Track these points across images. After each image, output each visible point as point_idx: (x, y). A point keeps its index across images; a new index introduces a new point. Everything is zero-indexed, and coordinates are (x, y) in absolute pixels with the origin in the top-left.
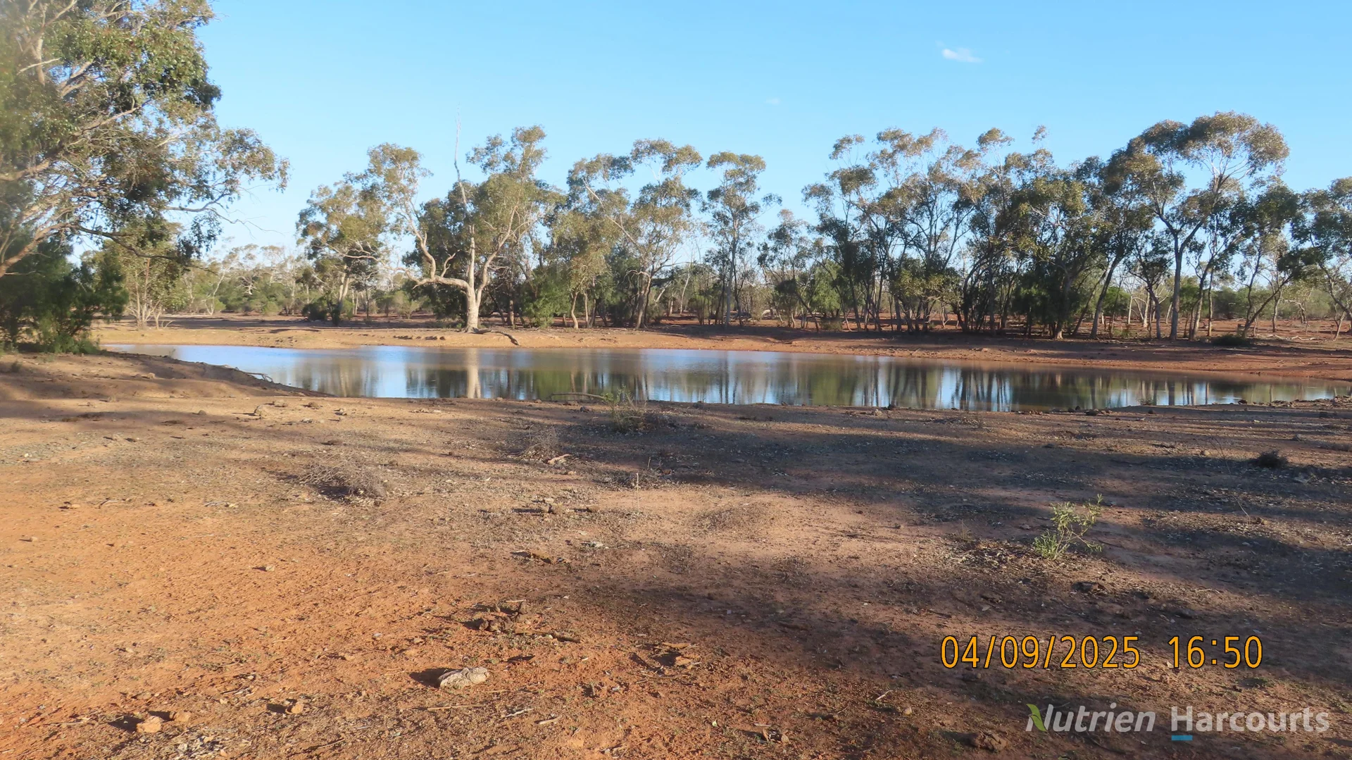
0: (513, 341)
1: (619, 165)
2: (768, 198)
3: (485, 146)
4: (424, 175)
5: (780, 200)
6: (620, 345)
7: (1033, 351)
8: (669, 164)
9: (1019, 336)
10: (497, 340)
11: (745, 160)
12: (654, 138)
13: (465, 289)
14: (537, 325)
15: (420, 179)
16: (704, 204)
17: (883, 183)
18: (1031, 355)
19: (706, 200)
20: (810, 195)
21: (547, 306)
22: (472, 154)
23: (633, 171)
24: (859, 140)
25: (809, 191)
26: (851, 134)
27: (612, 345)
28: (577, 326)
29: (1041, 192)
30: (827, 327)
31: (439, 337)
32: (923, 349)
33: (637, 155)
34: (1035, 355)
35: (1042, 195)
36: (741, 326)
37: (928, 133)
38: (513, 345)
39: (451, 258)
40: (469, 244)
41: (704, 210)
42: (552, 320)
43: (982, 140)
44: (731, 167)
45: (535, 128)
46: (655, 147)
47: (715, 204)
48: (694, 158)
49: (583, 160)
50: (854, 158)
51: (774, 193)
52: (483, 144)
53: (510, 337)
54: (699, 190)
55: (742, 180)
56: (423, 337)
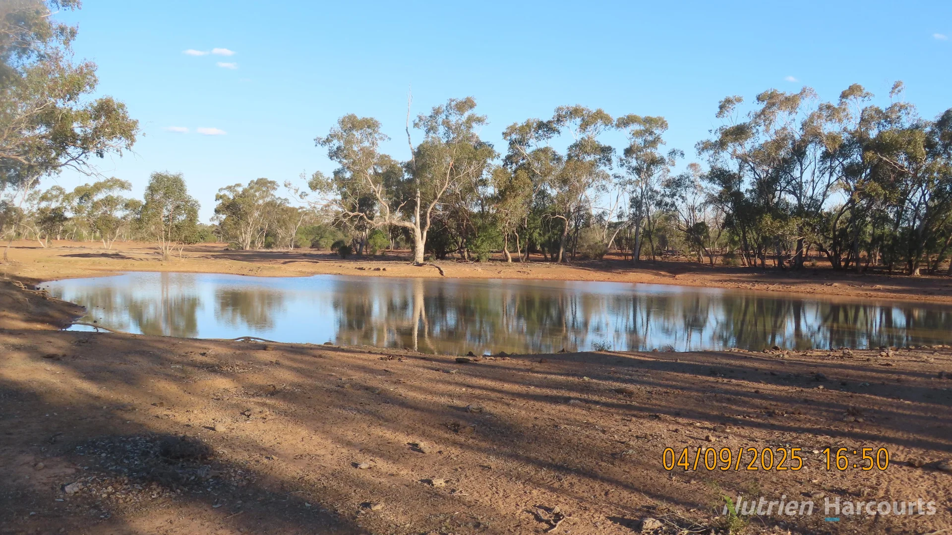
0: (441, 272)
1: (546, 128)
2: (673, 153)
3: (430, 114)
4: (381, 139)
5: (682, 154)
6: (531, 276)
7: (878, 286)
8: (584, 126)
9: (884, 273)
10: (430, 272)
11: (648, 121)
12: (572, 105)
13: (413, 230)
14: (478, 260)
15: (379, 142)
16: (621, 160)
17: (762, 137)
18: (875, 290)
19: (623, 157)
20: (703, 150)
21: (485, 244)
22: (417, 121)
23: (559, 133)
24: (739, 100)
25: (701, 146)
26: (731, 96)
27: (525, 276)
28: (510, 260)
29: (886, 140)
30: (728, 263)
31: (382, 269)
32: (781, 283)
33: (559, 119)
34: (879, 290)
35: (887, 143)
36: (649, 261)
37: (797, 91)
38: (440, 276)
39: (403, 205)
40: (416, 193)
41: (622, 165)
42: (490, 255)
43: (844, 95)
44: (636, 127)
45: (468, 98)
46: (574, 112)
47: (630, 159)
48: (607, 120)
49: (515, 124)
50: (736, 117)
51: (676, 148)
52: (428, 113)
53: (439, 269)
54: (613, 147)
55: (650, 138)
56: (373, 269)
